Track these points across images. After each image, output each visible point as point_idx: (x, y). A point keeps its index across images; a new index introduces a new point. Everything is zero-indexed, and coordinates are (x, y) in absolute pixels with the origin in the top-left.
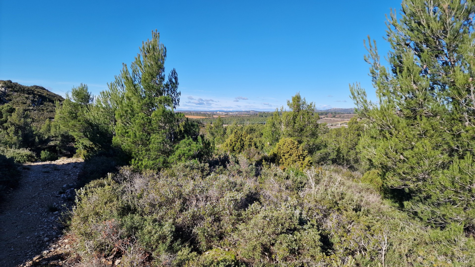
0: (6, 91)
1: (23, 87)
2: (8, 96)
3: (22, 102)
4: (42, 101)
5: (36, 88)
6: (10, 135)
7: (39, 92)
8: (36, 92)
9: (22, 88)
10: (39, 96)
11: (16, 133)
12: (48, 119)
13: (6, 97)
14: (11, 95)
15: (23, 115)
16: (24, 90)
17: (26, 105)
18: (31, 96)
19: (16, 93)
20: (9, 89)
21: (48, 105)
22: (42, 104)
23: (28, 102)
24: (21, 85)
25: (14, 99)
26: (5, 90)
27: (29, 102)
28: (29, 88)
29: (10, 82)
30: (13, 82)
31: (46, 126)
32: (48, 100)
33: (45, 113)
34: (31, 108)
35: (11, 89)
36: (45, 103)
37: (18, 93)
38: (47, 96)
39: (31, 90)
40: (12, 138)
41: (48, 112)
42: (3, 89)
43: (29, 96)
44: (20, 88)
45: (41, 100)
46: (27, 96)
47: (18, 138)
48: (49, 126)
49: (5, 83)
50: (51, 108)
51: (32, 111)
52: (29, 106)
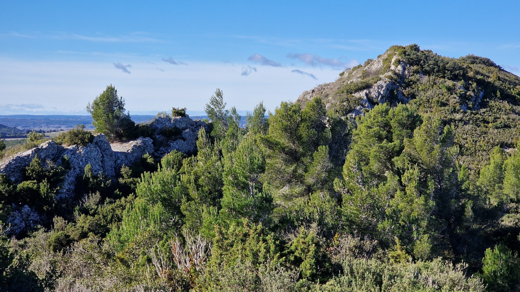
0: (406, 72)
1: (442, 61)
2: (408, 85)
3: (438, 102)
4: (484, 97)
5: (473, 63)
6: (408, 192)
7: (477, 73)
8: (471, 74)
9: (441, 65)
10: (480, 82)
11: (422, 186)
12: (497, 148)
13: (405, 89)
14: (415, 83)
15: (441, 134)
16: (445, 68)
17: (447, 108)
18: (459, 84)
19: (426, 78)
20: (412, 68)
21: (499, 109)
22: (484, 105)
23: (452, 101)
24: (439, 57)
25: (422, 92)
26: (404, 69)
27: (454, 100)
28: (455, 63)
29: (416, 48)
30: (421, 49)
31: (492, 167)
32: (498, 94)
33: (491, 130)
34: (458, 116)
35: (415, 67)
36: (492, 103)
37: (432, 78)
38: (497, 83)
39: (460, 68)
40: (412, 201)
41: (497, 128)
42: (400, 68)
43: (454, 85)
44: (436, 63)
45: (482, 93)
46: (450, 83)
47: (426, 201)
48: (500, 168)
49: (405, 53)
50: (505, 117)
51: (460, 124)
52: (455, 111)
